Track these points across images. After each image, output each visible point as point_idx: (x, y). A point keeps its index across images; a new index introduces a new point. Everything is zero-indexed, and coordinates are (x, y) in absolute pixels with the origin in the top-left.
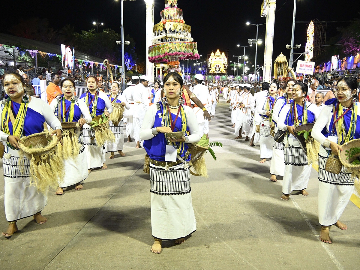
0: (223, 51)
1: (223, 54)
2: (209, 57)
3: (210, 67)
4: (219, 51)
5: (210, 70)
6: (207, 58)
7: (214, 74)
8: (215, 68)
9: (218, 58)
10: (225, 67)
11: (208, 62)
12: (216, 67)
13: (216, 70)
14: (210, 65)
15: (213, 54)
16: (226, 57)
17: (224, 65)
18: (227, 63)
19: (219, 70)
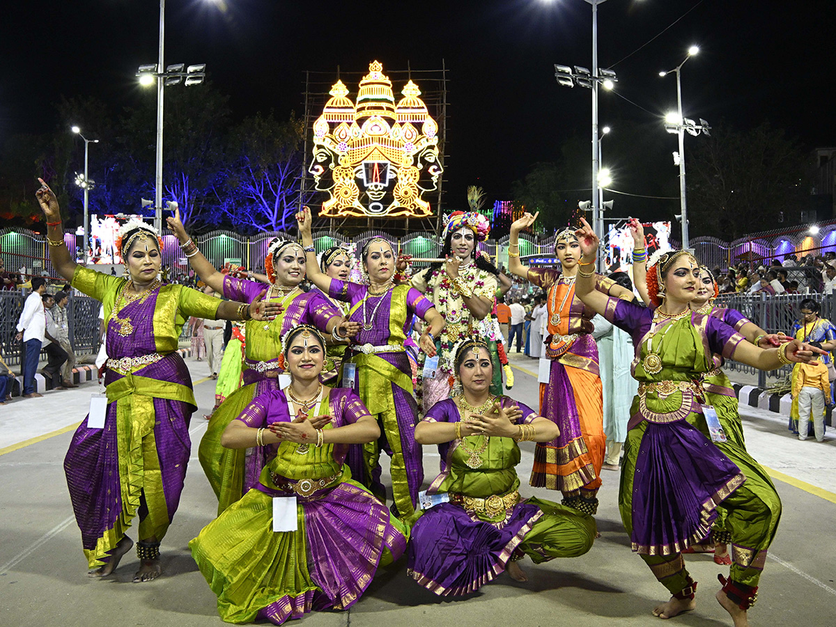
0: (409, 71)
1: (411, 90)
2: (318, 112)
3: (327, 180)
4: (385, 72)
5: (326, 197)
6: (299, 116)
7: (352, 228)
8: (359, 182)
9: (376, 118)
10: (425, 179)
11: (311, 145)
12: (363, 176)
13: (365, 201)
14: (325, 164)
15: (339, 90)
16: (432, 113)
17: (420, 166)
18: (436, 151)
19: (387, 200)
